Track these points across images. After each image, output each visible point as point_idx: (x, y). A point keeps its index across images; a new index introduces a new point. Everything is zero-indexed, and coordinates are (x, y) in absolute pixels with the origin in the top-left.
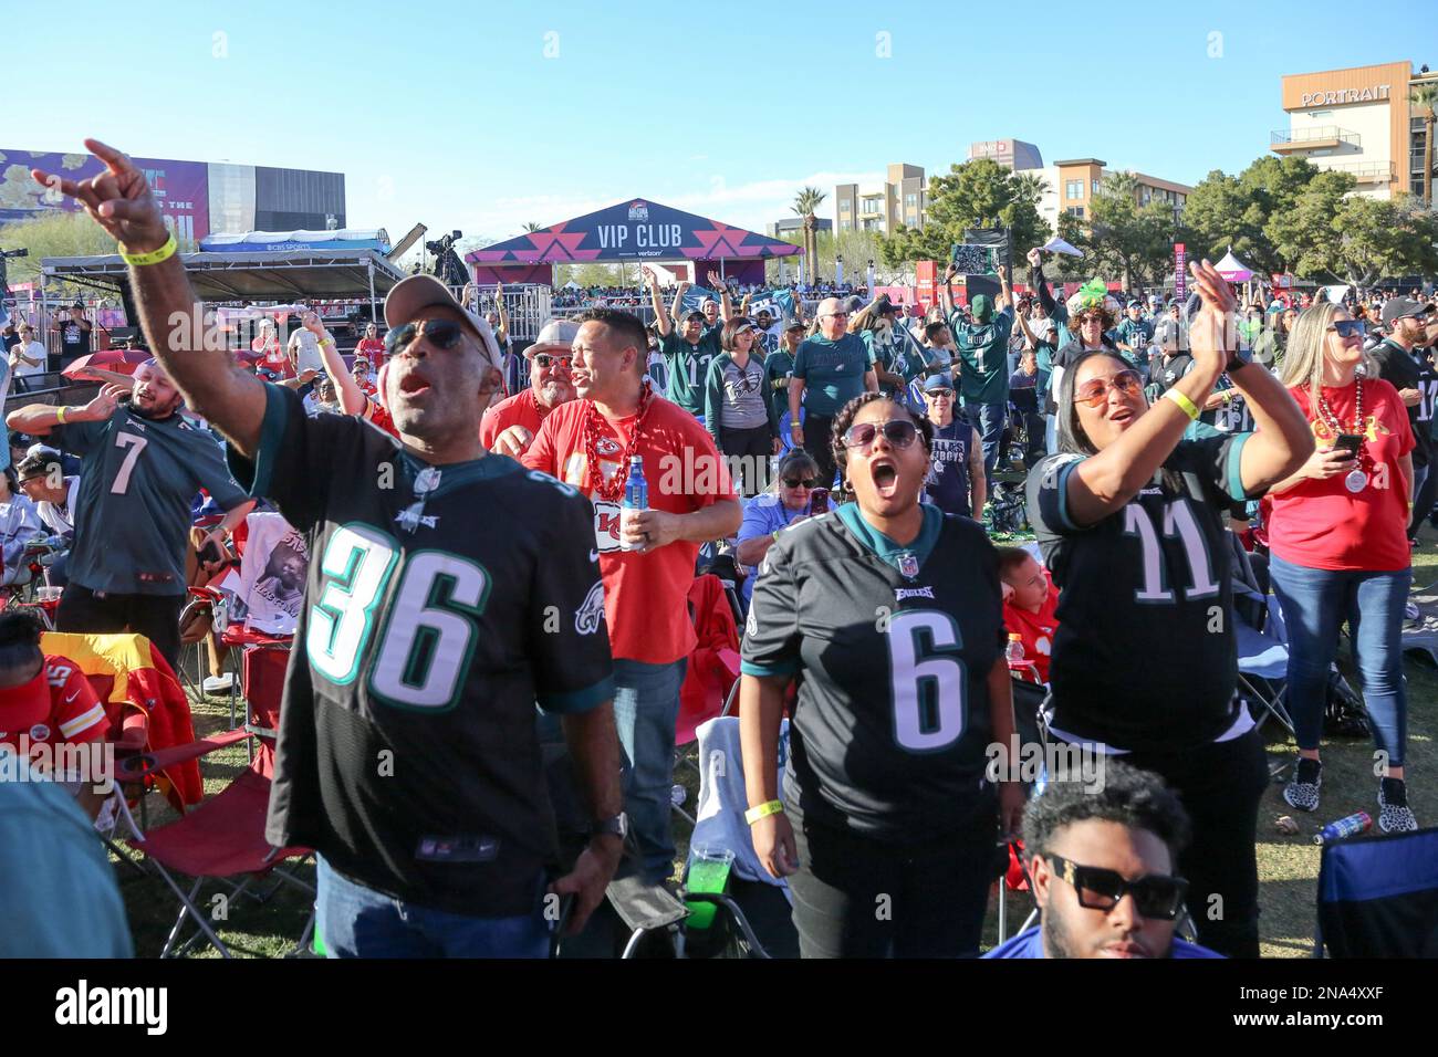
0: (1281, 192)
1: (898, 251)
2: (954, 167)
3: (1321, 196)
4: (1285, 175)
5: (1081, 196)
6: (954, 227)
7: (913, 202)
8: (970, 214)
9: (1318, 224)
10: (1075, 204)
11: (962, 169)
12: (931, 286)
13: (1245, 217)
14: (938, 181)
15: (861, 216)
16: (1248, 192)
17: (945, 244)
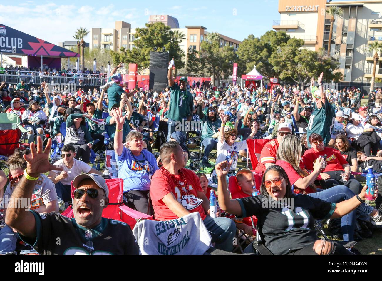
0: (276, 45)
1: (121, 59)
2: (146, 24)
3: (291, 48)
4: (278, 39)
5: (195, 41)
6: (145, 50)
7: (125, 38)
8: (153, 46)
9: (288, 59)
10: (193, 45)
11: (149, 26)
12: (134, 75)
13: (261, 54)
14: (140, 30)
15: (102, 42)
16: (263, 44)
17: (141, 57)
